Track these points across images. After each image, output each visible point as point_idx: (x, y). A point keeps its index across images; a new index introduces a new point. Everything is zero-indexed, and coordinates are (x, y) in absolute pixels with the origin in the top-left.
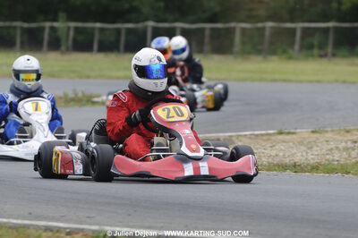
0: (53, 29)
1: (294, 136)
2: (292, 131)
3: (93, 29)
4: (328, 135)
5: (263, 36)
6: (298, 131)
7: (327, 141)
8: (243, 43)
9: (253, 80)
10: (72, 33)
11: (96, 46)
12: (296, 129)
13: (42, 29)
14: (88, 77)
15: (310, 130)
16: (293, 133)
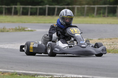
0: (15, 8)
1: (92, 41)
2: (92, 39)
3: (28, 8)
4: (104, 40)
5: (84, 10)
6: (94, 39)
7: (103, 42)
8: (78, 12)
9: (80, 23)
10: (21, 9)
11: (29, 13)
12: (93, 38)
13: (11, 8)
14: (25, 23)
15: (98, 39)
16: (92, 40)
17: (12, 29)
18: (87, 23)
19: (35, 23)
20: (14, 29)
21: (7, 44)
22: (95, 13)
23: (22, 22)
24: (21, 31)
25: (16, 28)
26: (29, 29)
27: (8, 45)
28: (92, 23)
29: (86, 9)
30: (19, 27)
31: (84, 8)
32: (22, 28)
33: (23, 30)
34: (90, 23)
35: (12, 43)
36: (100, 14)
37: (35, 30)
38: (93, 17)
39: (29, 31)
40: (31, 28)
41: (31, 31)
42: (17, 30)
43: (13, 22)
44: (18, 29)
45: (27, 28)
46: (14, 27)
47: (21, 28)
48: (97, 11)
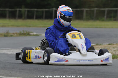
0: (20, 11)
1: (102, 46)
2: (101, 44)
6: (103, 44)
9: (89, 27)
10: (26, 13)
11: (35, 17)
13: (16, 11)
14: (30, 27)
15: (108, 44)
17: (16, 33)
18: (97, 27)
19: (41, 27)
20: (18, 33)
21: (11, 49)
22: (105, 17)
23: (27, 26)
24: (26, 36)
25: (20, 32)
26: (35, 33)
27: (12, 51)
28: (102, 27)
29: (95, 12)
30: (24, 32)
31: (93, 11)
32: (27, 32)
33: (28, 34)
34: (100, 27)
35: (16, 48)
36: (111, 17)
37: (41, 35)
38: (103, 21)
39: (34, 35)
40: (36, 32)
41: (36, 35)
42: (21, 34)
43: (17, 26)
44: (23, 34)
45: (32, 33)
46: (18, 32)
47: (25, 32)
48: (108, 14)
